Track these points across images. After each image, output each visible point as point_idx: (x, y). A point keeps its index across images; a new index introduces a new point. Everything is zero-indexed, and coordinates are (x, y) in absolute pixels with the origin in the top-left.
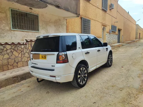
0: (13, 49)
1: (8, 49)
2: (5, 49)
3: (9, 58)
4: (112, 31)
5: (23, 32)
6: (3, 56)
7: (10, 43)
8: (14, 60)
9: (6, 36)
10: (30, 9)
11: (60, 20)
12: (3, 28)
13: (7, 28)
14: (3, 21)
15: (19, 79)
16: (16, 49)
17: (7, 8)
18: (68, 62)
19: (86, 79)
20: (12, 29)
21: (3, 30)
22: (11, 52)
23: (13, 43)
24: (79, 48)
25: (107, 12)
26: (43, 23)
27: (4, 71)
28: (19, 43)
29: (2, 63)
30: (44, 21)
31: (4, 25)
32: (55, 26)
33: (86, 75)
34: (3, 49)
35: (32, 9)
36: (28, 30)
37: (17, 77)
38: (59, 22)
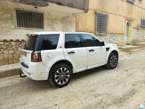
0: (18, 45)
1: (13, 45)
2: (11, 45)
3: (14, 53)
4: (141, 27)
5: (27, 30)
6: (8, 51)
7: (14, 40)
8: (18, 55)
9: (11, 34)
10: (35, 7)
11: (68, 17)
12: (9, 27)
13: (13, 27)
14: (9, 21)
15: (18, 72)
16: (21, 46)
17: (13, 8)
18: (41, 61)
19: (67, 80)
20: (17, 28)
21: (9, 28)
22: (16, 47)
23: (17, 40)
24: (61, 47)
25: (134, 4)
26: (49, 21)
27: (9, 64)
28: (23, 40)
29: (8, 57)
30: (50, 19)
31: (9, 24)
32: (62, 23)
33: (69, 76)
34: (9, 46)
35: (37, 8)
36: (33, 28)
37: (16, 71)
38: (67, 19)
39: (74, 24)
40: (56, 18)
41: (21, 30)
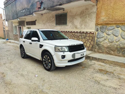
11: (87, 9)
30: (71, 16)
35: (64, 10)
38: (85, 12)
39: (94, 16)
40: (75, 14)
41: (57, 26)
